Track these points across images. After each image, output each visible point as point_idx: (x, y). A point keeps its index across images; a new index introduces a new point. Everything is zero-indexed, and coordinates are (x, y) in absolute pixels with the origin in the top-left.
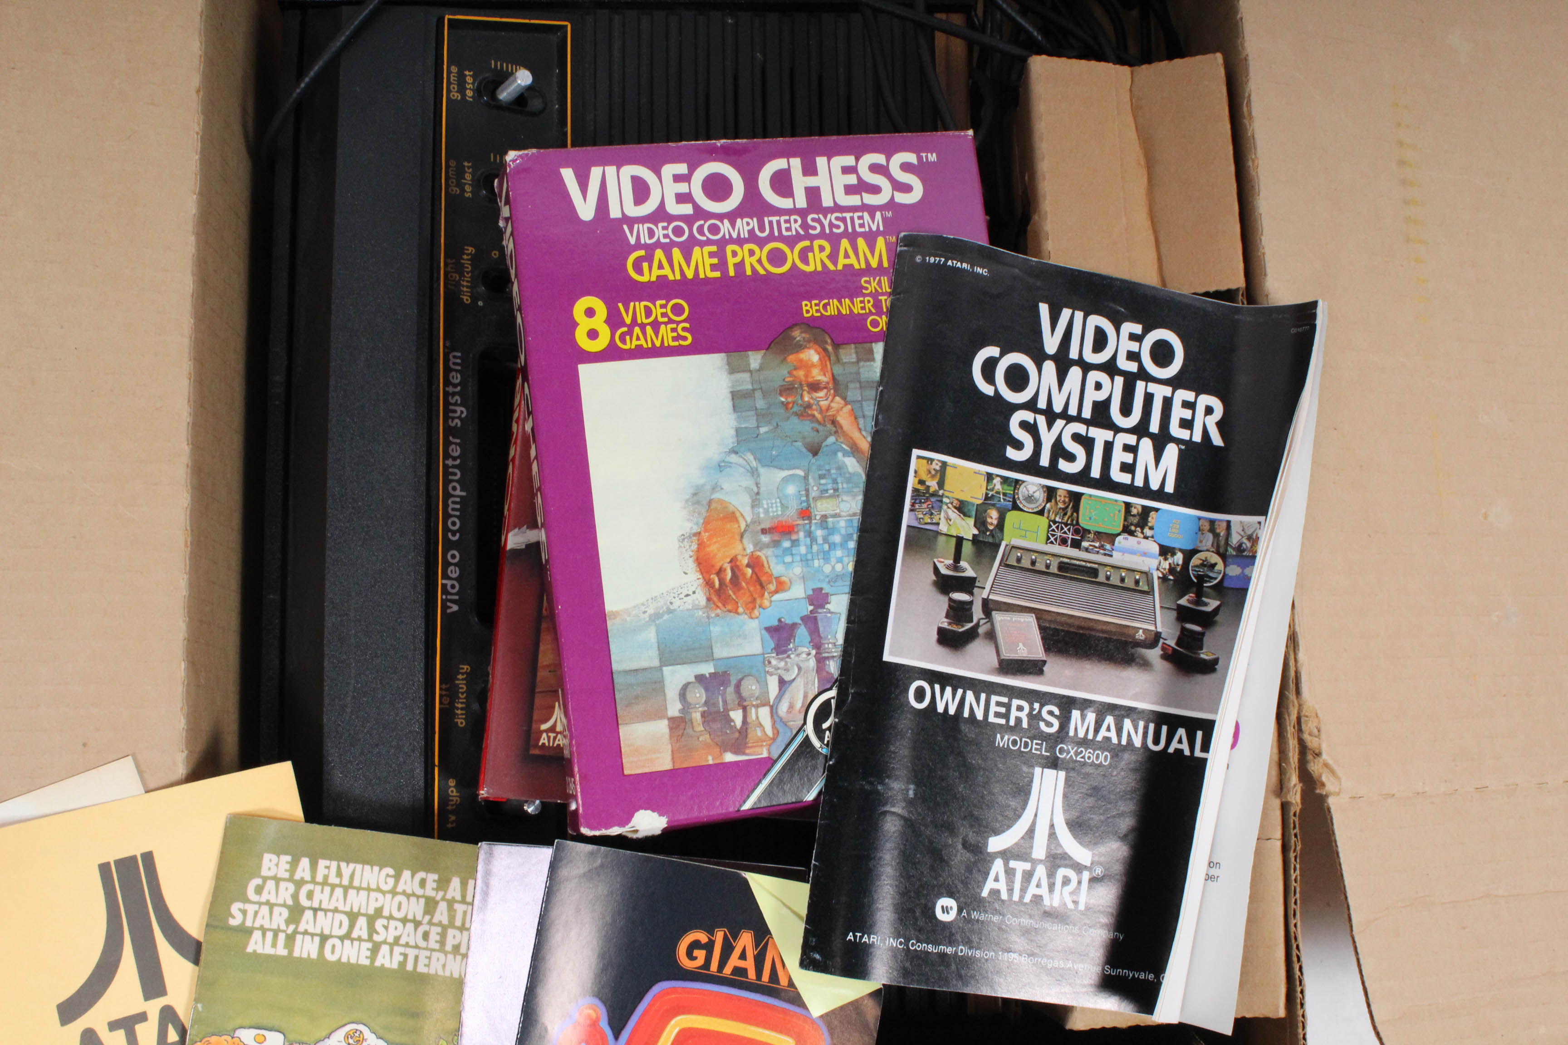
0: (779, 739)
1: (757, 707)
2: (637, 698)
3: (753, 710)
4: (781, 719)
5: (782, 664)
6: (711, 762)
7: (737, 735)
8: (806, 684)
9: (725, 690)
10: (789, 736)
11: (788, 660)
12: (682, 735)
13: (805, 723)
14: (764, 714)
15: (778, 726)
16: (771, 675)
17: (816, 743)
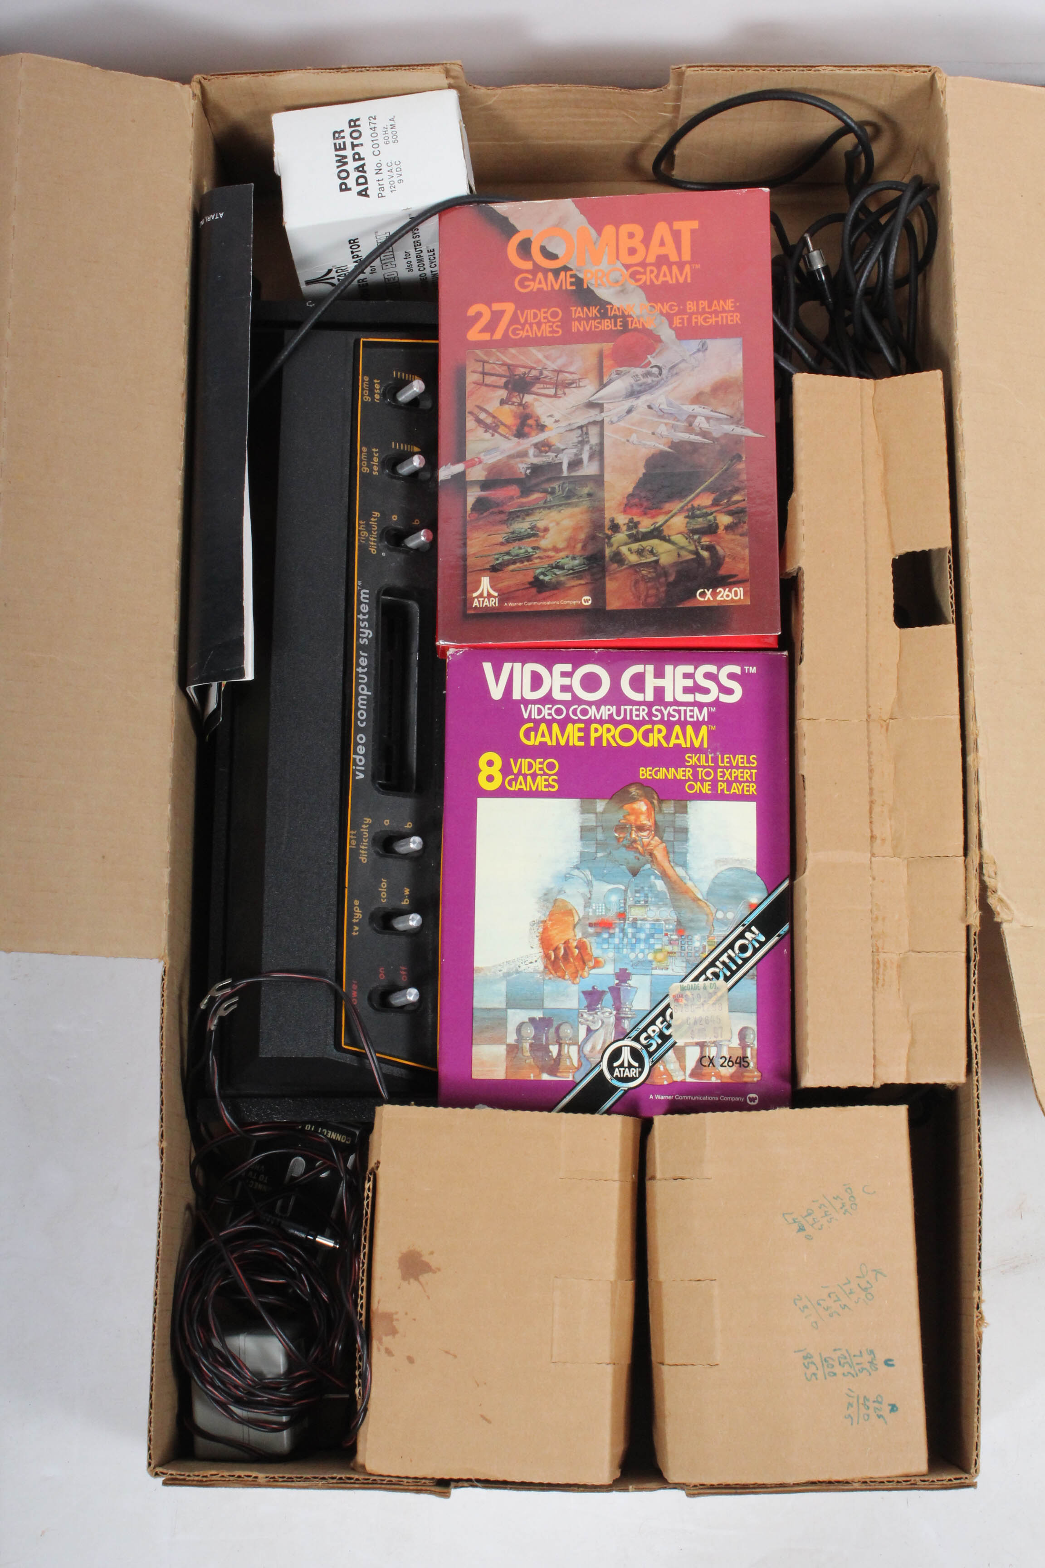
0: (582, 1069)
1: (569, 1045)
2: (487, 1028)
3: (566, 1047)
4: (585, 1056)
5: (591, 1018)
7: (552, 1062)
8: (606, 1034)
9: (549, 1030)
10: (589, 1068)
11: (595, 1015)
12: (515, 1057)
13: (601, 1061)
14: (573, 1051)
15: (582, 1061)
16: (582, 1024)
17: (608, 1075)
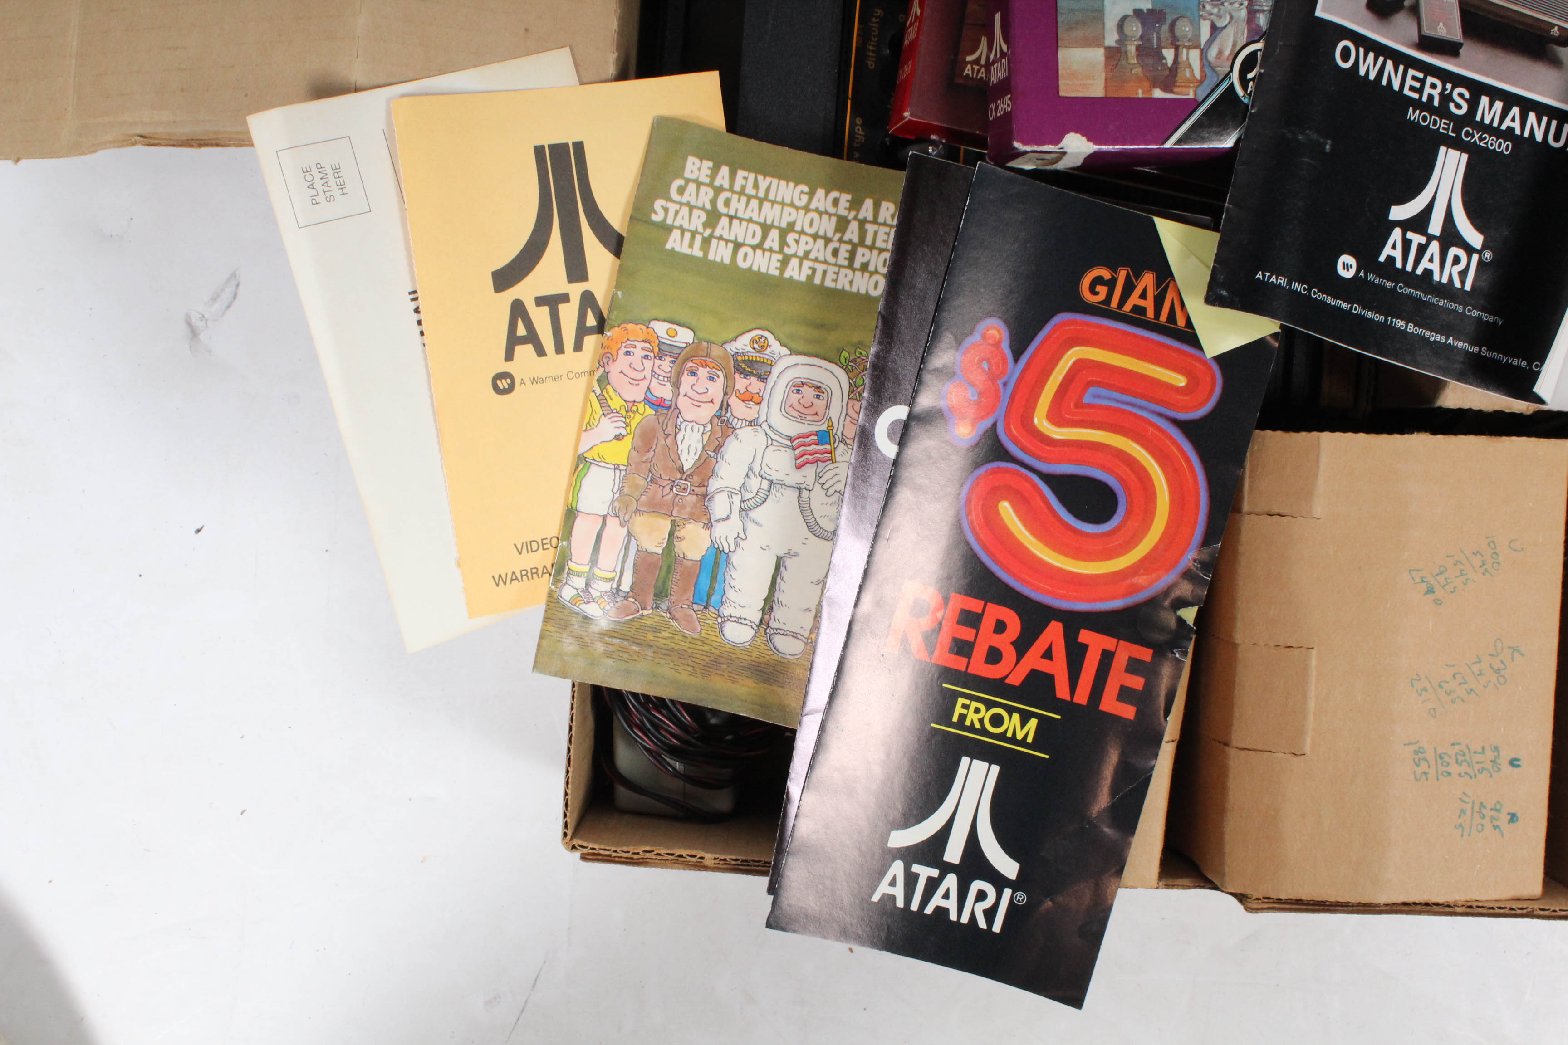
0: (1206, 83)
1: (1189, 48)
2: (1077, 23)
3: (1185, 51)
4: (1210, 63)
5: (1215, 10)
6: (1140, 96)
7: (1167, 72)
8: (1236, 33)
9: (1160, 27)
10: (1215, 80)
11: (1221, 7)
12: (1117, 65)
13: (1231, 71)
14: (1194, 56)
15: (1207, 70)
16: (1205, 19)
17: (1240, 92)
